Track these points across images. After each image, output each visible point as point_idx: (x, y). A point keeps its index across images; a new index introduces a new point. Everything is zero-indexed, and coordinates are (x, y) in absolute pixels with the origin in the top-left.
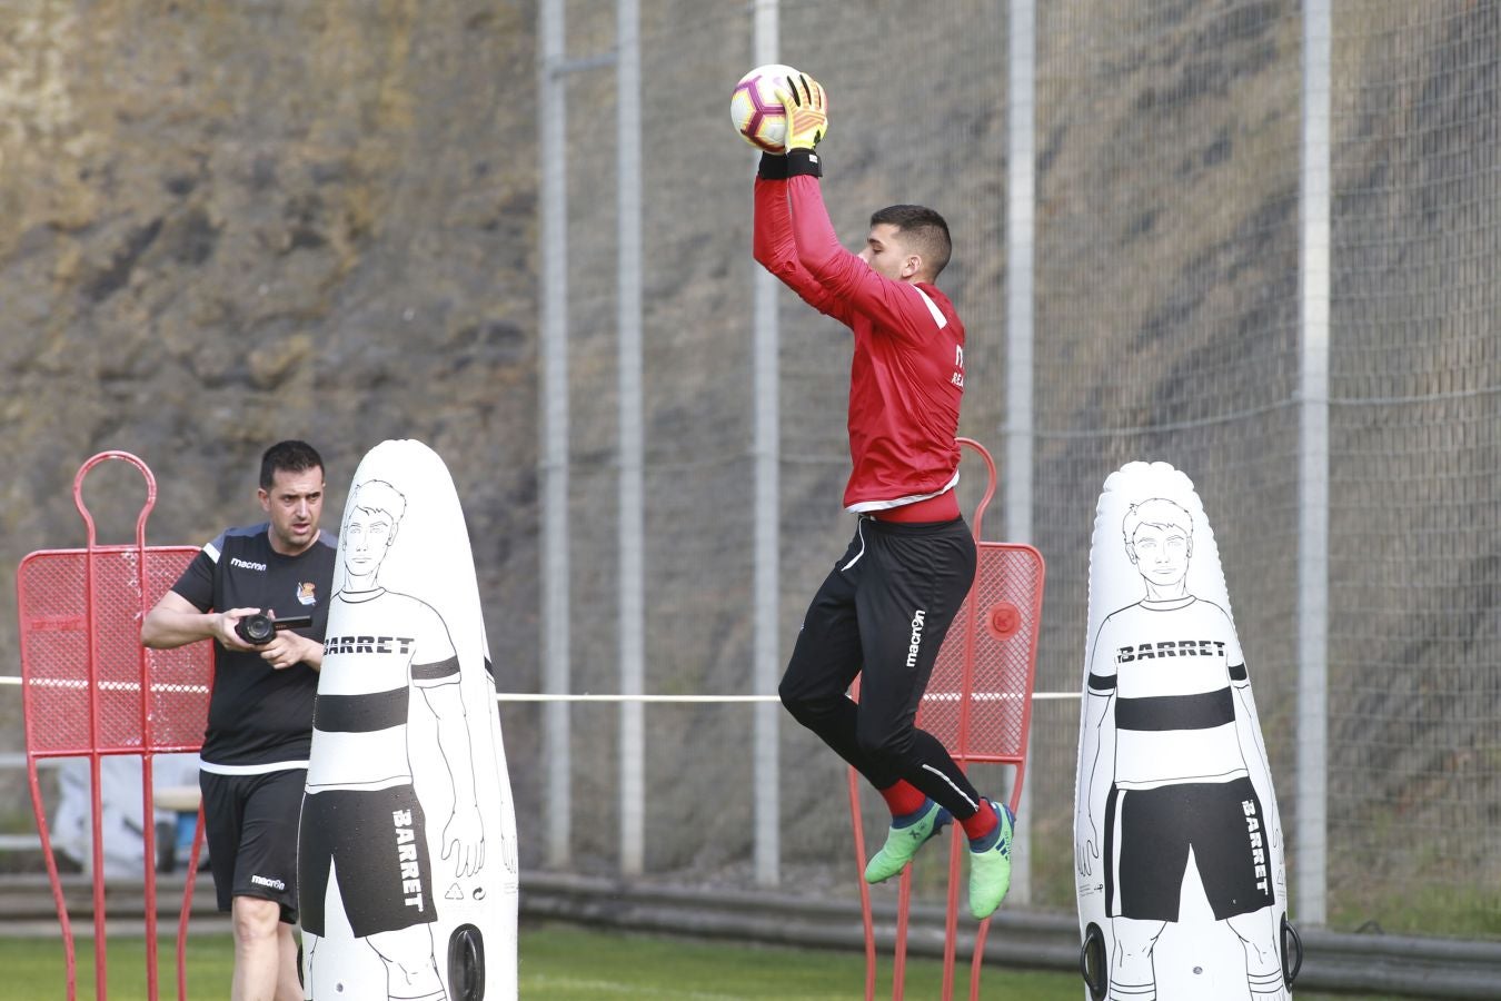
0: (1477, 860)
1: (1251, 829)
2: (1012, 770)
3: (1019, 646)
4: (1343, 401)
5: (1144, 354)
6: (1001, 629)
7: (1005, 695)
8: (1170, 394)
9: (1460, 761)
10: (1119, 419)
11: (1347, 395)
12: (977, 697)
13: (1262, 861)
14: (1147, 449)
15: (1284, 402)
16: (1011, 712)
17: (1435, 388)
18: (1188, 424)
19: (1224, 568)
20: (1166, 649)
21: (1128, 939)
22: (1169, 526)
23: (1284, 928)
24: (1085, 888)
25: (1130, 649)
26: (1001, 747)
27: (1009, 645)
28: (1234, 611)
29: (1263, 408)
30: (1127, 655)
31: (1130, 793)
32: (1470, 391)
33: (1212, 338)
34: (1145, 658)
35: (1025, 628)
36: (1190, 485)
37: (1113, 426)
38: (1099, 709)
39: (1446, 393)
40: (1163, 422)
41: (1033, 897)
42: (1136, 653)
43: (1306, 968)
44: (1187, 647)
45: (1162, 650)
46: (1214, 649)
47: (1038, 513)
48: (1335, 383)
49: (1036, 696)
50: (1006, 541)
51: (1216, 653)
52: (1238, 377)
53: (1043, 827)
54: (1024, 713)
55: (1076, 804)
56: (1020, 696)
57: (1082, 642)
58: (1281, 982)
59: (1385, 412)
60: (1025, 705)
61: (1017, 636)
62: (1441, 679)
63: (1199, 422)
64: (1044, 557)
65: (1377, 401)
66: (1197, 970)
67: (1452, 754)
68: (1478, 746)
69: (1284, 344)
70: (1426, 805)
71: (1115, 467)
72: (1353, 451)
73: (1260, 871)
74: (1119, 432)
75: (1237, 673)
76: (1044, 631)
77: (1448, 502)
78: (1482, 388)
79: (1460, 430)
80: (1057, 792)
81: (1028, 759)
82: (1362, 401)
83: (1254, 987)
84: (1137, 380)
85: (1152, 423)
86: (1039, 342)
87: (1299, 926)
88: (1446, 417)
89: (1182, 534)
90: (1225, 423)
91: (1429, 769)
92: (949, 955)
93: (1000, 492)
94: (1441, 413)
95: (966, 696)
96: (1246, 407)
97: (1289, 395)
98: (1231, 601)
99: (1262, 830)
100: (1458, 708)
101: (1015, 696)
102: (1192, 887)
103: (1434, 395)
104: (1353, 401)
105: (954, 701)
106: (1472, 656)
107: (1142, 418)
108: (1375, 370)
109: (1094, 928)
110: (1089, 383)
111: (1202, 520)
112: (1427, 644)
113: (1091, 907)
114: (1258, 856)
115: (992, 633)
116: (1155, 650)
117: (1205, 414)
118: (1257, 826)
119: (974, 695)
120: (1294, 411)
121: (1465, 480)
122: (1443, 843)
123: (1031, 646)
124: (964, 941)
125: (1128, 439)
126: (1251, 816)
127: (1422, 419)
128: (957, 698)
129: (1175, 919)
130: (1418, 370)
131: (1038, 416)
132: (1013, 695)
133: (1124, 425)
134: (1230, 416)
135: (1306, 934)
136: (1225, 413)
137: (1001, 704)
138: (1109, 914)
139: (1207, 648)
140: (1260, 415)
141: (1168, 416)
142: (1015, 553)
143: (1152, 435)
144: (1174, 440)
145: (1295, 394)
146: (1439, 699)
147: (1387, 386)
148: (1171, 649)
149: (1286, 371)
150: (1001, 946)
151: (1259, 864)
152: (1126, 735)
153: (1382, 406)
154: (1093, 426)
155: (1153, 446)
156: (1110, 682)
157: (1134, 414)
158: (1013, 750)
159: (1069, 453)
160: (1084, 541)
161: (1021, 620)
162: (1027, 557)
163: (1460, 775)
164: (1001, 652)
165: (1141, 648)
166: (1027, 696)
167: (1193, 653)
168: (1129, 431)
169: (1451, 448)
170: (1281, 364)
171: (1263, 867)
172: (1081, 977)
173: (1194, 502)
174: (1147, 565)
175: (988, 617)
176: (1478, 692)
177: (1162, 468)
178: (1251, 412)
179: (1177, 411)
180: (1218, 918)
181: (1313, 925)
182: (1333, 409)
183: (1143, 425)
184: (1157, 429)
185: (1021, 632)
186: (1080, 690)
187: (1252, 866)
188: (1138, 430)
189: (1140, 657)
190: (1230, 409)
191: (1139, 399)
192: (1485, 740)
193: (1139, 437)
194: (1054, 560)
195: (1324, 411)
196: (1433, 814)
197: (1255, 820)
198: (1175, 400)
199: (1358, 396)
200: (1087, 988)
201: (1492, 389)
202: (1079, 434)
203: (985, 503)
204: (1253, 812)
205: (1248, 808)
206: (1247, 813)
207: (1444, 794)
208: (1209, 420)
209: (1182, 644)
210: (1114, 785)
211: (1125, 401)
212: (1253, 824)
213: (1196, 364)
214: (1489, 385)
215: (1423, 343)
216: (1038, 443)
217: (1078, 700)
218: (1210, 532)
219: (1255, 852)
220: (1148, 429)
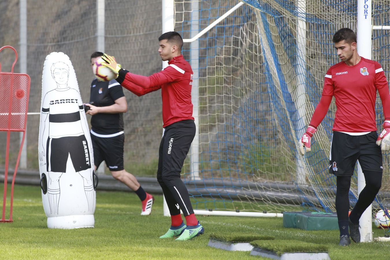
0: (143, 156)
1: (85, 148)
2: (22, 133)
3: (23, 101)
4: (108, 36)
5: (56, 24)
6: (19, 96)
7: (20, 114)
8: (63, 34)
9: (139, 130)
10: (49, 41)
11: (109, 34)
12: (12, 114)
13: (88, 156)
14: (57, 48)
15: (93, 36)
16: (22, 118)
17: (132, 33)
18: (67, 42)
19: (78, 80)
20: (62, 101)
21: (53, 177)
22: (63, 69)
23: (94, 174)
24: (41, 164)
25: (53, 101)
26: (19, 127)
27: (21, 100)
28: (80, 91)
29: (87, 38)
30: (52, 103)
31: (53, 139)
32: (141, 33)
33: (74, 20)
34: (57, 103)
35: (25, 96)
36: (68, 58)
37: (48, 43)
38: (45, 117)
39: (135, 34)
40: (61, 41)
41: (28, 166)
42: (54, 102)
43: (99, 184)
44: (68, 101)
45: (61, 101)
46: (75, 101)
47: (28, 65)
48: (107, 31)
49: (28, 114)
50: (20, 73)
51: (75, 102)
52: (81, 30)
53: (30, 148)
54: (25, 118)
55: (39, 142)
56: (24, 114)
57: (40, 100)
58: (93, 188)
59: (119, 39)
60: (25, 116)
61: (23, 98)
62: (134, 109)
63: (71, 42)
64: (31, 77)
65: (117, 36)
66: (71, 185)
67: (137, 128)
68: (144, 126)
69: (92, 21)
70: (130, 142)
71: (48, 54)
72: (111, 49)
73: (87, 159)
74: (50, 44)
75: (81, 107)
76: (30, 96)
77: (136, 62)
78: (145, 33)
79: (139, 43)
80: (34, 139)
81: (26, 130)
82: (113, 36)
83: (86, 190)
84: (54, 31)
85: (58, 42)
86: (28, 20)
87: (97, 173)
88: (135, 40)
89: (67, 71)
90: (77, 42)
91: (131, 132)
92: (6, 182)
93: (18, 60)
94: (134, 39)
95: (10, 114)
96: (83, 38)
97: (94, 34)
98: (80, 89)
99: (88, 148)
100: (139, 116)
101: (23, 114)
102: (69, 163)
103: (132, 34)
104: (111, 36)
105: (7, 115)
106: (142, 102)
107: (55, 40)
108: (116, 28)
109: (44, 175)
110: (42, 31)
111: (72, 67)
112: (130, 99)
113: (43, 169)
114: (87, 155)
115: (17, 97)
116: (60, 102)
117: (72, 39)
118: (86, 148)
119: (12, 113)
120: (95, 39)
121: (140, 57)
122: (135, 151)
123: (27, 101)
124: (9, 178)
125: (52, 46)
126: (85, 145)
127: (129, 41)
128: (8, 114)
129: (65, 172)
130: (128, 28)
131: (28, 40)
132: (22, 114)
133: (51, 42)
134: (79, 40)
135: (99, 176)
136: (77, 39)
137: (19, 116)
138: (48, 171)
139: (73, 101)
140: (86, 40)
141: (63, 40)
142: (23, 76)
143: (58, 45)
144: (64, 46)
145: (96, 34)
146: (134, 114)
147: (120, 32)
148: (64, 101)
149: (93, 28)
150: (19, 179)
151: (87, 157)
152: (52, 124)
153: (118, 37)
154: (43, 43)
155: (58, 48)
156: (48, 110)
157: (53, 39)
158: (22, 128)
159: (36, 49)
160: (40, 73)
161: (24, 94)
162: (26, 77)
163: (139, 134)
164: (19, 102)
165: (56, 101)
166: (26, 114)
167: (69, 102)
168: (52, 44)
169: (137, 48)
170: (92, 27)
171: (88, 158)
172: (40, 188)
173: (69, 63)
174: (57, 79)
175: (16, 93)
176: (144, 112)
177: (61, 54)
178: (84, 39)
179: (65, 39)
180: (76, 171)
181: (101, 173)
182: (106, 38)
183: (56, 42)
184: (60, 43)
185: (24, 97)
186: (40, 112)
187: (85, 158)
188: (54, 44)
189: (56, 103)
190: (79, 38)
191: (55, 35)
192: (146, 125)
193: (55, 45)
194: (33, 78)
195: (103, 39)
196: (132, 144)
197: (86, 146)
198: (64, 36)
199: (112, 34)
200: (42, 190)
201: (147, 33)
202: (39, 45)
203: (15, 63)
204: (85, 144)
205: (84, 143)
206: (84, 144)
207: (135, 138)
208: (73, 41)
209: (67, 100)
210: (49, 137)
211: (51, 36)
212: (85, 147)
213: (70, 26)
214: (146, 31)
215: (129, 21)
216: (28, 47)
217: (39, 115)
218: (74, 71)
219: (86, 154)
220: (57, 43)
